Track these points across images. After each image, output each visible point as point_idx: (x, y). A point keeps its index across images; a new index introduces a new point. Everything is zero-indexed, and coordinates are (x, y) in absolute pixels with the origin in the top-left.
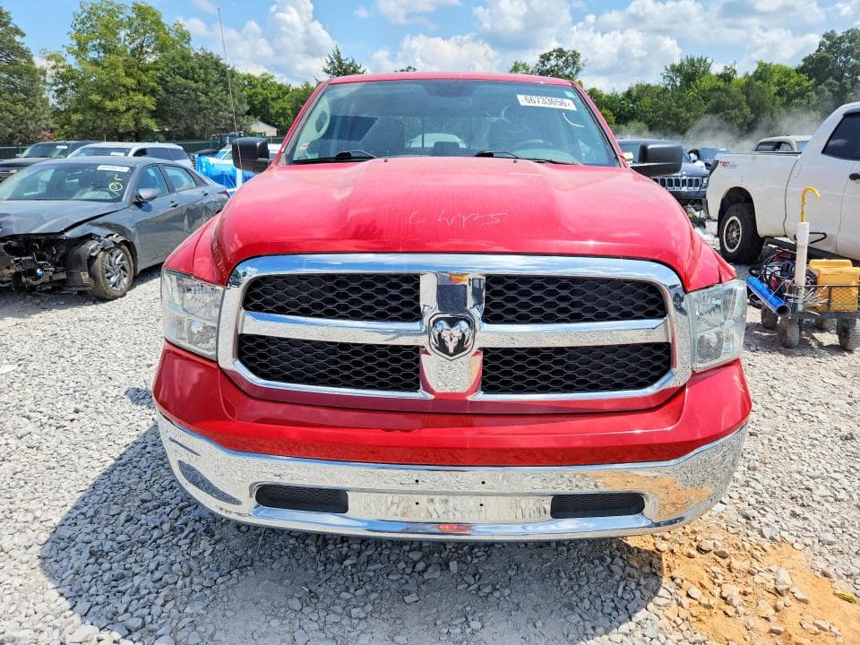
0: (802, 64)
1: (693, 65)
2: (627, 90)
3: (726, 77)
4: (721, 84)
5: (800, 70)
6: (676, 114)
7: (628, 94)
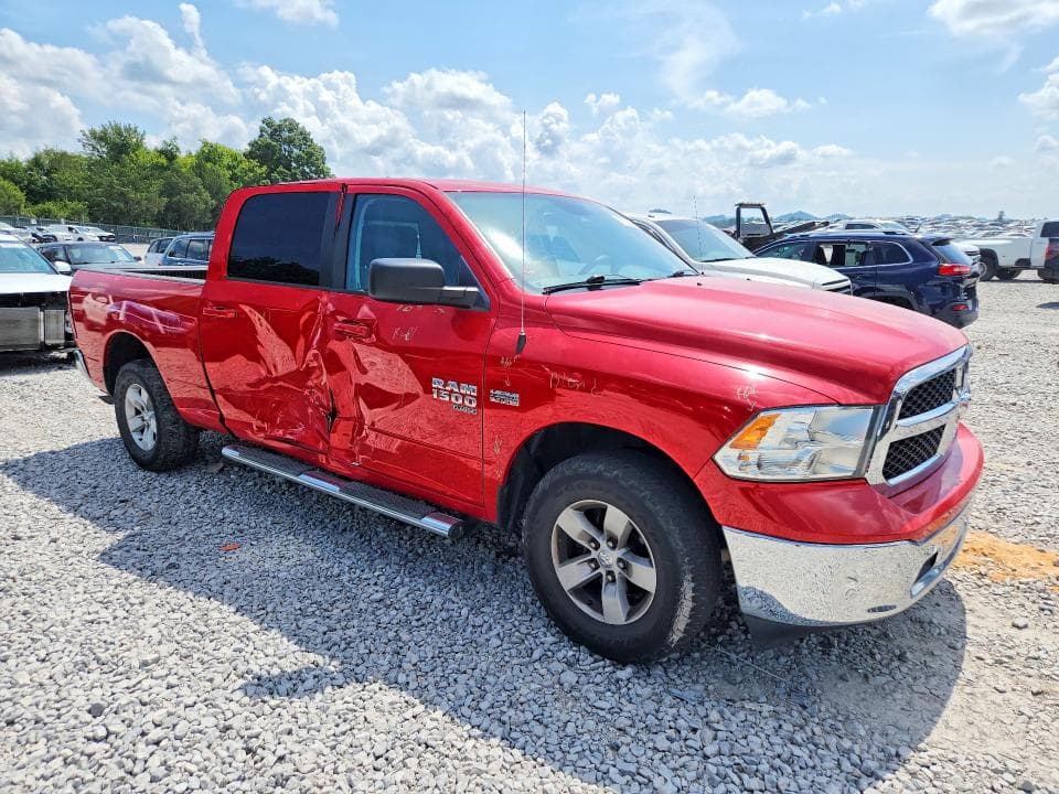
0: (249, 148)
1: (120, 134)
2: (33, 156)
3: (169, 154)
4: (163, 161)
5: (249, 156)
6: (122, 194)
7: (36, 162)
